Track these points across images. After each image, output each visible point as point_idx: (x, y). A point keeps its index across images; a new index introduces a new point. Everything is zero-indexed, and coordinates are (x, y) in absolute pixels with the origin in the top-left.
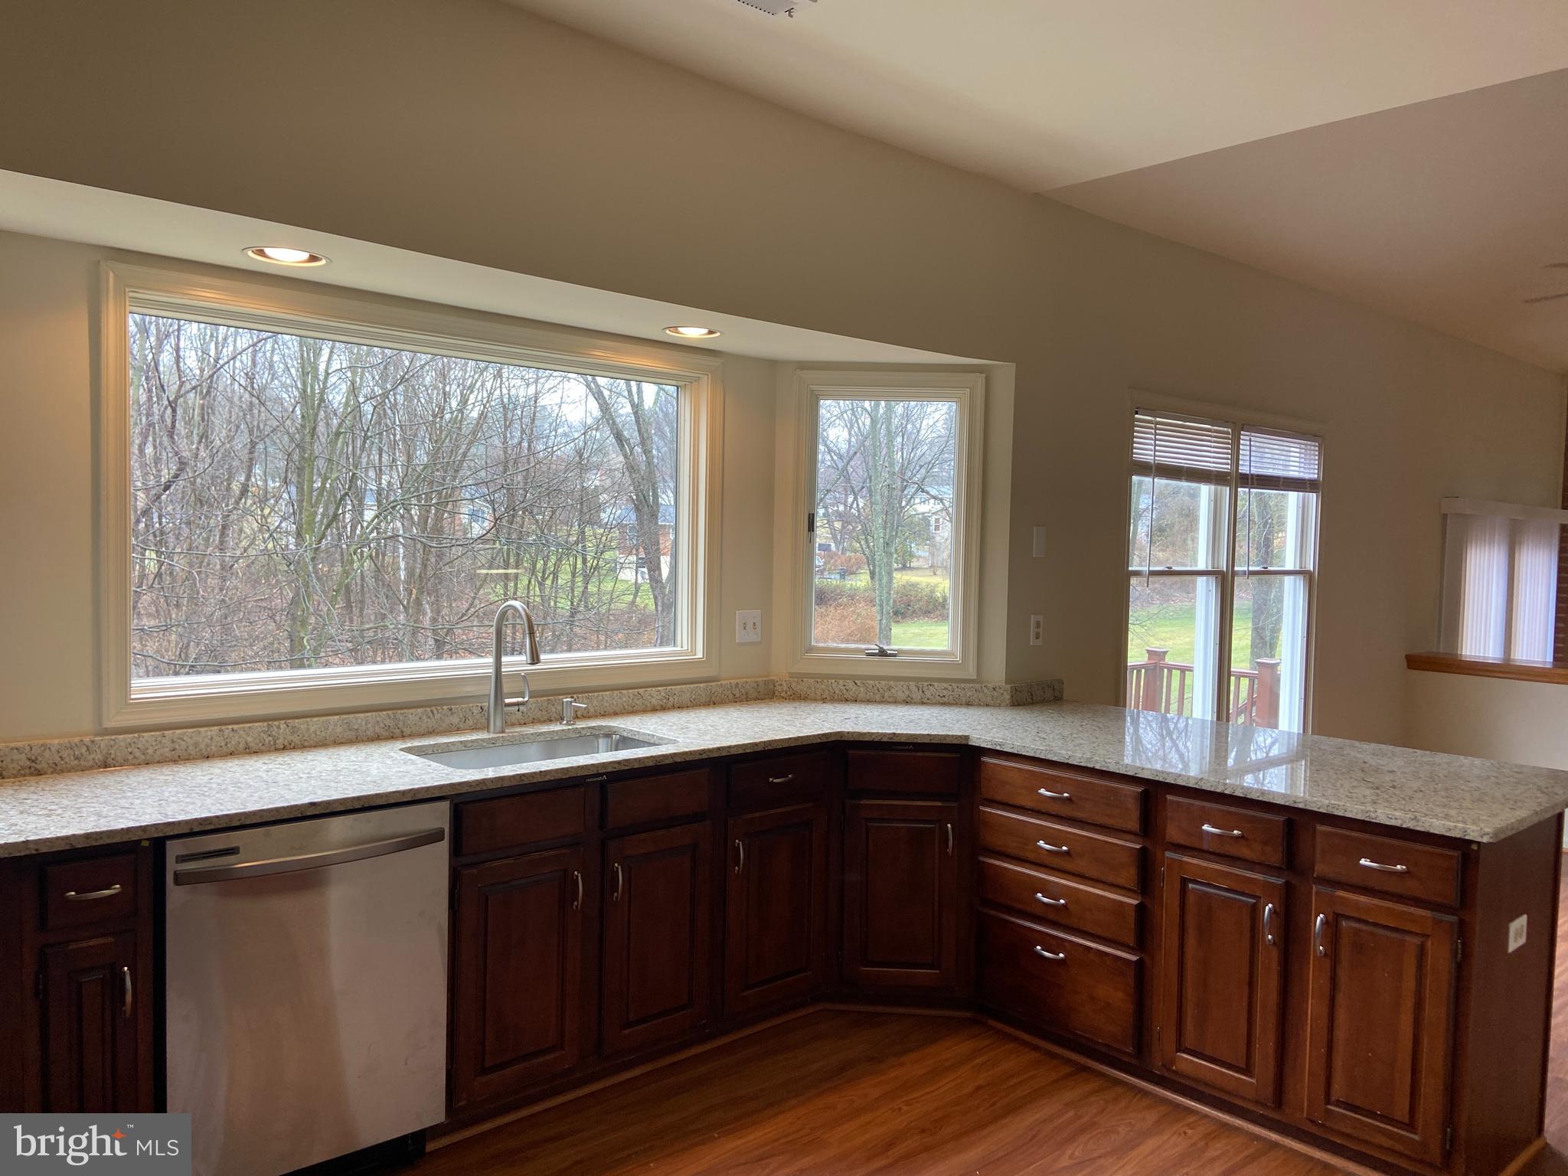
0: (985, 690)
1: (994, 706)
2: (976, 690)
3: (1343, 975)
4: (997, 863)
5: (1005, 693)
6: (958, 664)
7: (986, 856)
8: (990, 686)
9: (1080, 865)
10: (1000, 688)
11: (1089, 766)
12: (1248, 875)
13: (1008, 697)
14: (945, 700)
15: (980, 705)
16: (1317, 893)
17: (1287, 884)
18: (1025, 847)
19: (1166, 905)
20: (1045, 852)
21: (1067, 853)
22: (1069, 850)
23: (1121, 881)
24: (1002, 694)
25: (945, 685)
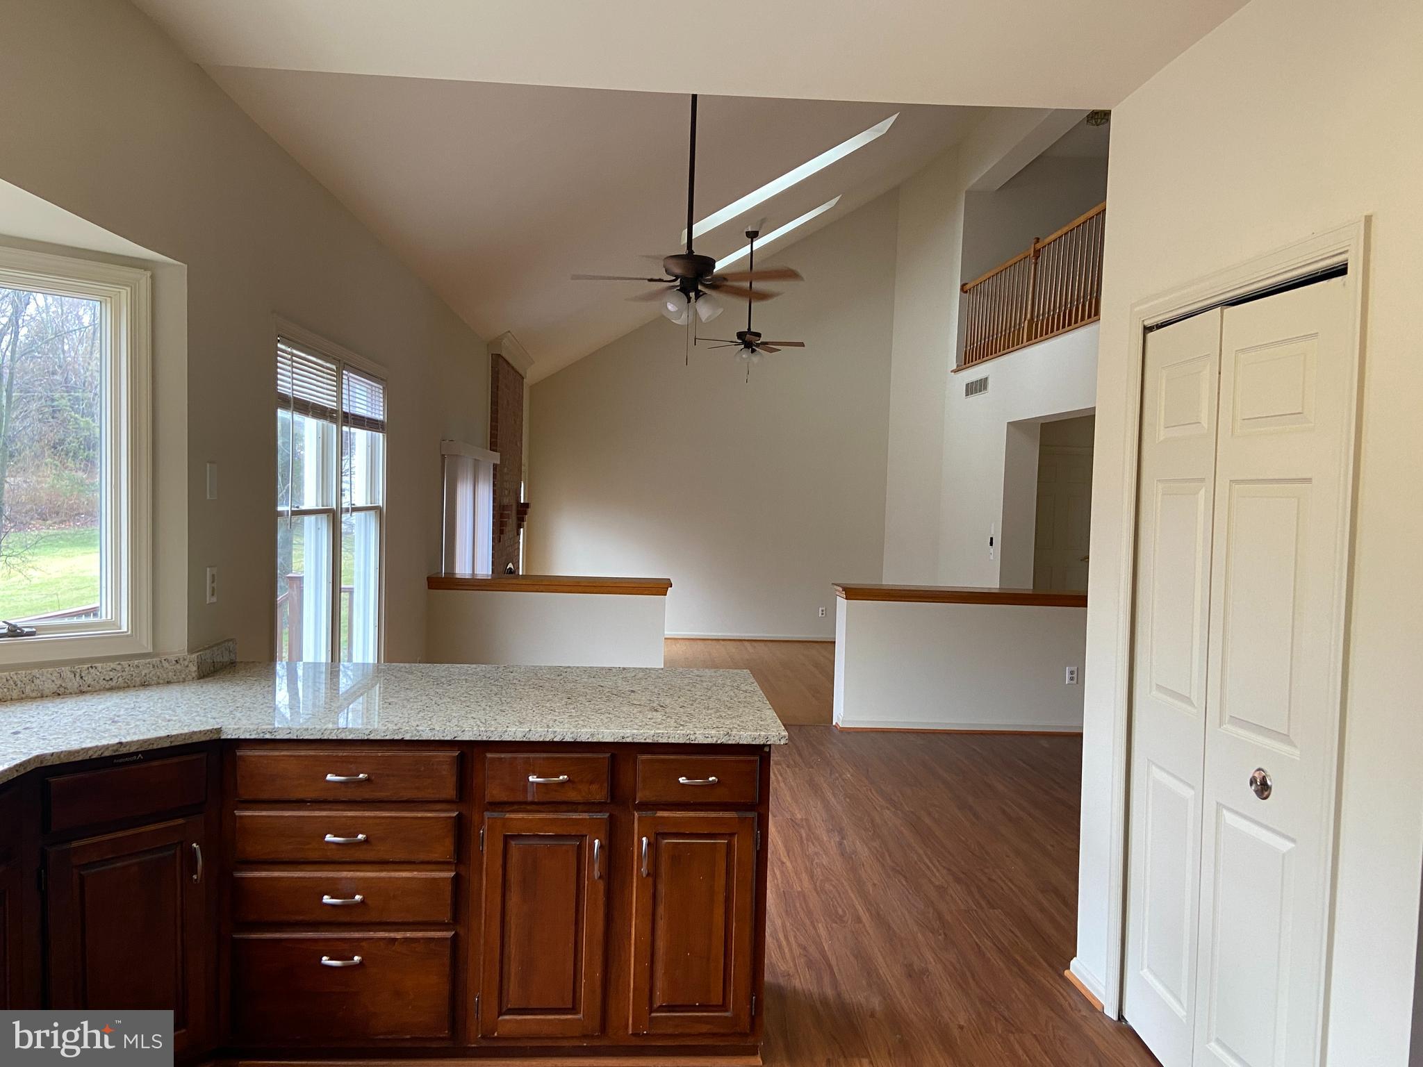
0: (166, 664)
1: (179, 682)
2: (154, 667)
3: (662, 889)
4: (264, 874)
5: (191, 665)
6: (128, 636)
7: (246, 870)
8: (172, 658)
9: (381, 851)
10: (185, 660)
11: (396, 737)
12: (574, 817)
13: (195, 668)
14: (113, 684)
15: (159, 684)
16: (639, 818)
17: (611, 816)
18: (307, 847)
19: (486, 868)
20: (334, 847)
21: (366, 841)
22: (367, 837)
23: (435, 856)
24: (187, 666)
25: (113, 665)
